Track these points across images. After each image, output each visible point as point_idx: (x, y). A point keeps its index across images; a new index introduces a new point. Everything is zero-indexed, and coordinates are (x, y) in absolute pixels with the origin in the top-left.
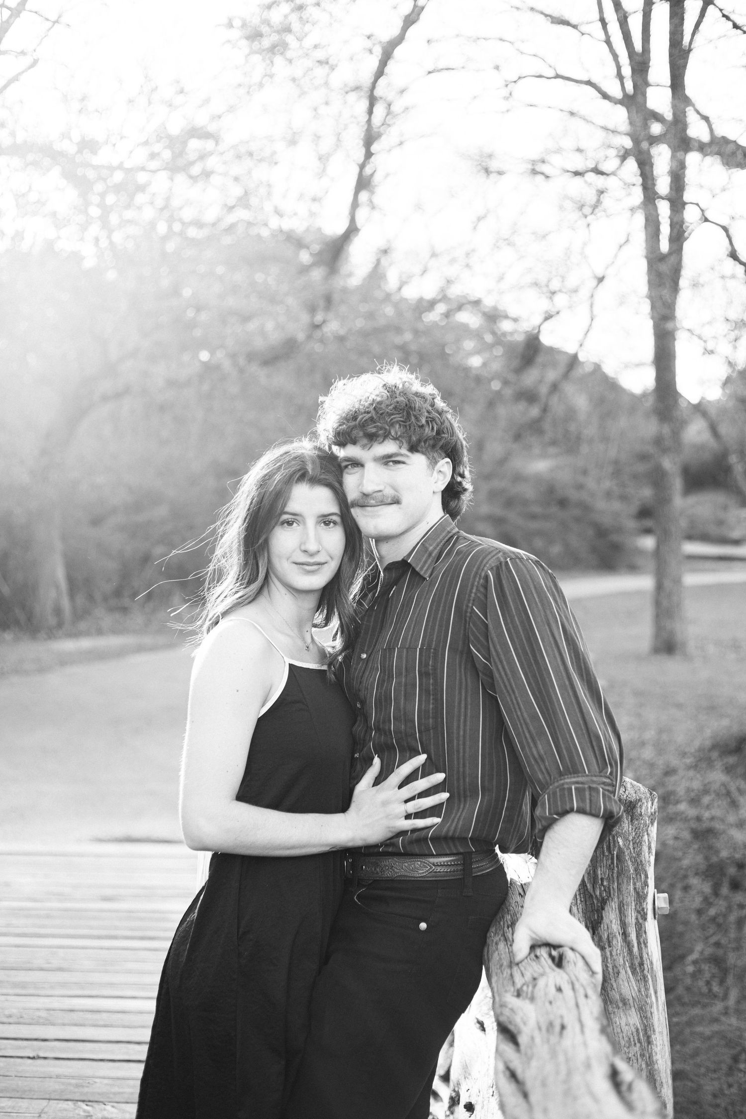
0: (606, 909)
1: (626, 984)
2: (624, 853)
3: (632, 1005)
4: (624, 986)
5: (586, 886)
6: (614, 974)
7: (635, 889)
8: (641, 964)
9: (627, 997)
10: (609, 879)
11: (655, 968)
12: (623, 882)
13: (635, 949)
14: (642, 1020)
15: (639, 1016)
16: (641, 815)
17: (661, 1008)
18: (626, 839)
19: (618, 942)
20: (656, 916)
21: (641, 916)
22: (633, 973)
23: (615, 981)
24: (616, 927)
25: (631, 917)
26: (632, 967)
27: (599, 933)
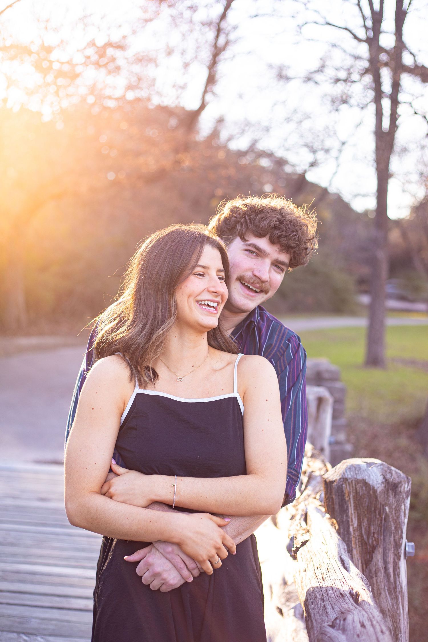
0: (375, 552)
1: (385, 601)
2: (389, 516)
3: (388, 614)
4: (384, 602)
5: (363, 537)
6: (378, 594)
7: (394, 540)
8: (395, 588)
9: (385, 609)
10: (378, 533)
11: (403, 591)
12: (387, 535)
13: (392, 578)
14: (393, 624)
15: (392, 622)
16: (401, 492)
17: (405, 616)
18: (390, 508)
19: (382, 574)
20: (406, 558)
21: (397, 557)
22: (389, 594)
23: (378, 599)
24: (381, 564)
25: (391, 558)
26: (389, 589)
27: (369, 568)
